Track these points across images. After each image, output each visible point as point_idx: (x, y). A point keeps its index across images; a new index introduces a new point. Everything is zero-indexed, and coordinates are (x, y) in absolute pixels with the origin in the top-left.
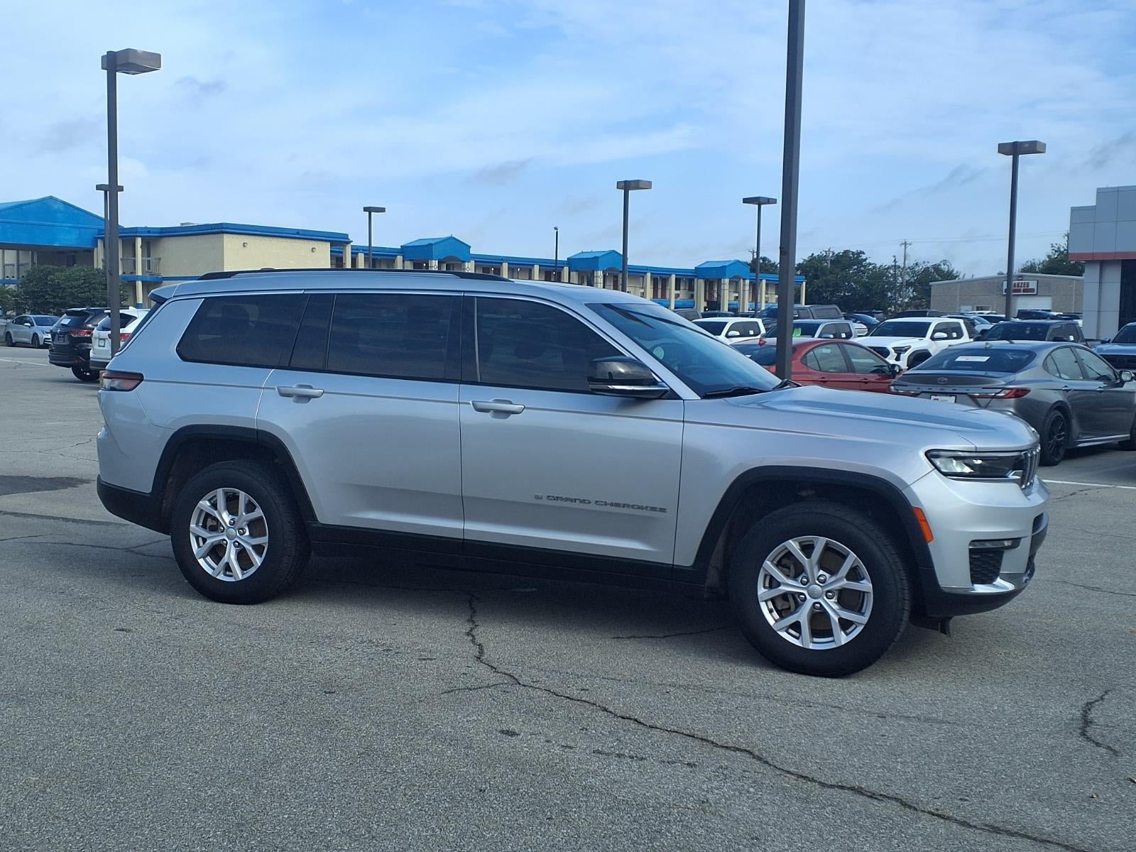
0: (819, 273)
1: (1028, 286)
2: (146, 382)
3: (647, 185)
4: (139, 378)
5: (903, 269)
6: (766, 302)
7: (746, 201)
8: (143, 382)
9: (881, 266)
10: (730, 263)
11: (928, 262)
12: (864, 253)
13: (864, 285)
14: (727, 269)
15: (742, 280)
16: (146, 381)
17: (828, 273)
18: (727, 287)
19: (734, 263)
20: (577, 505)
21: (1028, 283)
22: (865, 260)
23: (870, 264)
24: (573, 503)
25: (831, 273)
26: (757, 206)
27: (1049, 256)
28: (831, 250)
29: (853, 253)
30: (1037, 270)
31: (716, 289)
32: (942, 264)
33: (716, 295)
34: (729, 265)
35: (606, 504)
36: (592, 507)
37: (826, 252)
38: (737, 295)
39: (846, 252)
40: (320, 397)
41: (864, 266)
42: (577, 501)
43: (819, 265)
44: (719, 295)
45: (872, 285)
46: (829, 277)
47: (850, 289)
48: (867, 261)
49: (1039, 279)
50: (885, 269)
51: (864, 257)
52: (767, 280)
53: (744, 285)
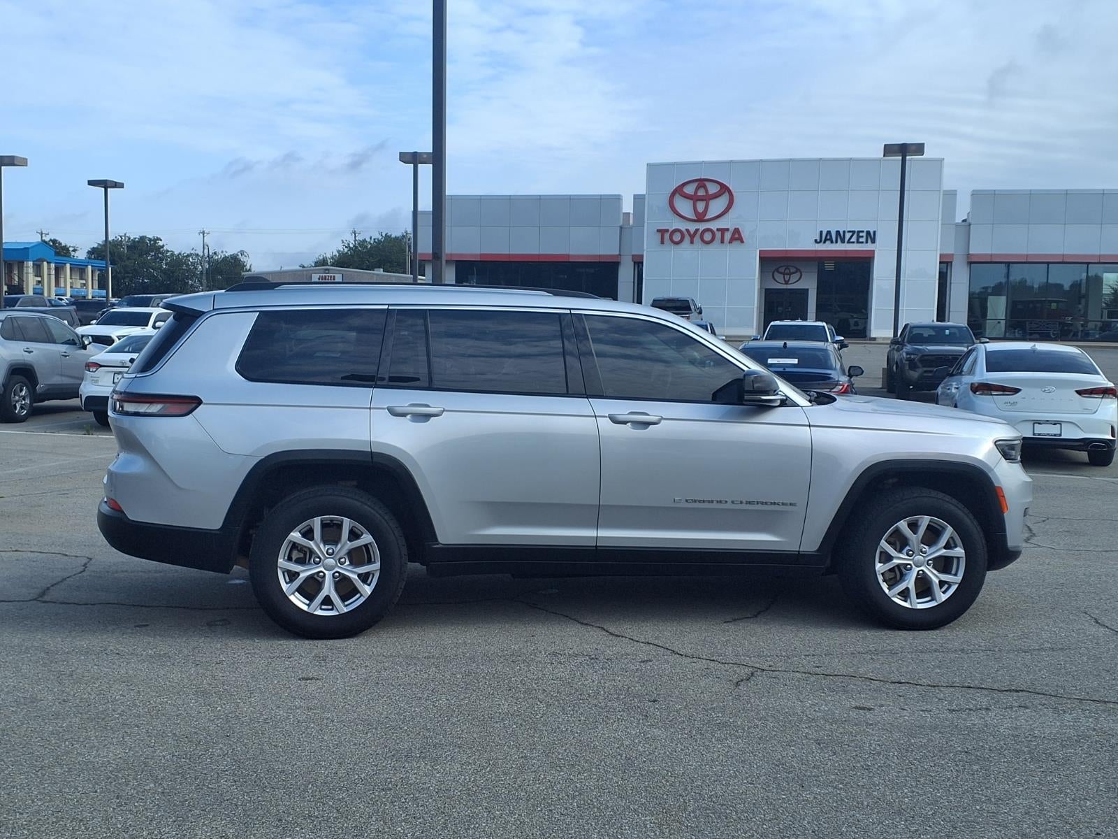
0: (116, 259)
1: (334, 279)
2: (205, 406)
3: (24, 162)
4: (197, 402)
5: (202, 257)
6: (71, 287)
7: (91, 183)
8: (202, 406)
9: (180, 254)
10: (32, 245)
11: (226, 252)
12: (161, 240)
13: (164, 272)
14: (30, 250)
15: (45, 263)
16: (205, 404)
17: (125, 258)
18: (31, 270)
19: (36, 246)
20: (715, 505)
21: (334, 277)
22: (163, 247)
23: (168, 251)
24: (711, 504)
25: (128, 259)
26: (103, 189)
27: (338, 251)
28: (127, 235)
29: (150, 240)
30: (329, 264)
31: (16, 272)
32: (239, 254)
33: (16, 278)
34: (32, 247)
35: (741, 502)
36: (729, 506)
37: (121, 237)
38: (39, 279)
39: (143, 238)
40: (441, 415)
41: (162, 253)
42: (715, 502)
43: (115, 250)
44: (21, 280)
45: (173, 272)
46: (127, 263)
47: (151, 276)
48: (165, 248)
49: (344, 273)
50: (184, 257)
51: (161, 243)
52: (71, 264)
53: (49, 269)
